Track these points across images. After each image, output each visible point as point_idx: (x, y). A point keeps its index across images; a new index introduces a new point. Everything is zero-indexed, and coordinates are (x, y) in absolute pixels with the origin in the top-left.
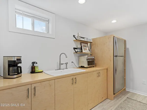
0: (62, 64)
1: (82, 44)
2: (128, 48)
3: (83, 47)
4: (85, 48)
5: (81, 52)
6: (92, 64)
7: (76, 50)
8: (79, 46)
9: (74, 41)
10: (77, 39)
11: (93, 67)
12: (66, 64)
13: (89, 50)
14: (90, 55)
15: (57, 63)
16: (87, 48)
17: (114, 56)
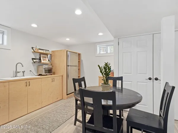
0: (19, 72)
1: (41, 55)
2: (82, 60)
3: (43, 58)
4: (45, 58)
5: (39, 62)
6: (50, 72)
7: (35, 61)
8: (38, 57)
9: (32, 52)
10: (35, 51)
11: (51, 75)
12: (23, 72)
13: (49, 60)
14: (50, 64)
15: (14, 71)
16: (47, 59)
17: (67, 66)
